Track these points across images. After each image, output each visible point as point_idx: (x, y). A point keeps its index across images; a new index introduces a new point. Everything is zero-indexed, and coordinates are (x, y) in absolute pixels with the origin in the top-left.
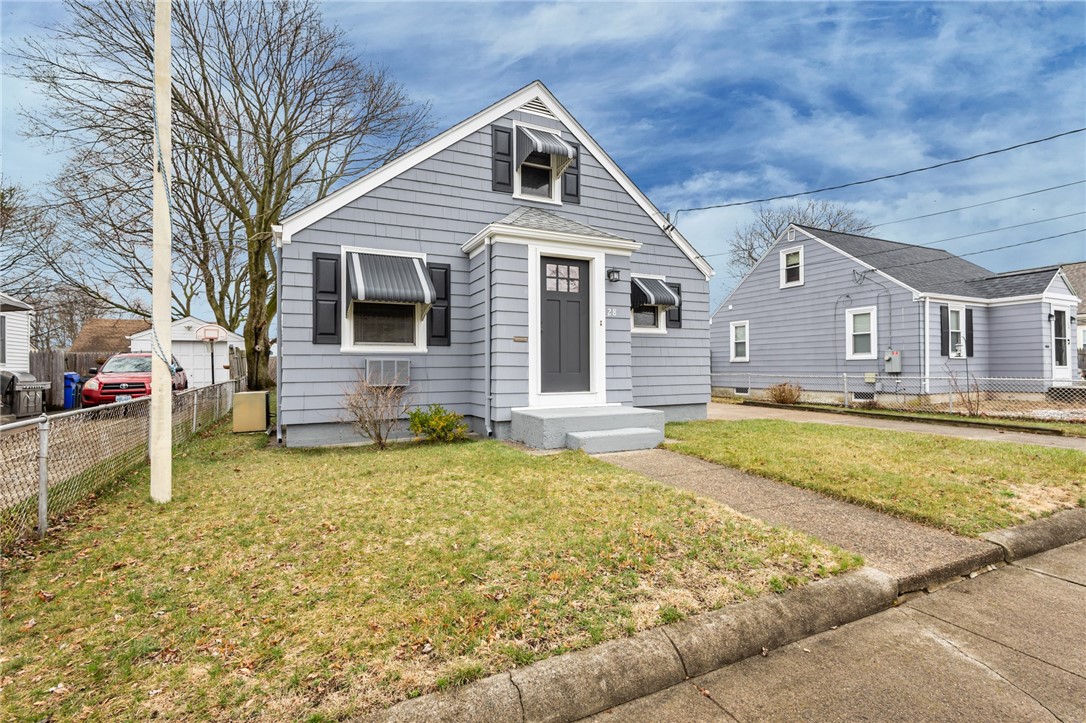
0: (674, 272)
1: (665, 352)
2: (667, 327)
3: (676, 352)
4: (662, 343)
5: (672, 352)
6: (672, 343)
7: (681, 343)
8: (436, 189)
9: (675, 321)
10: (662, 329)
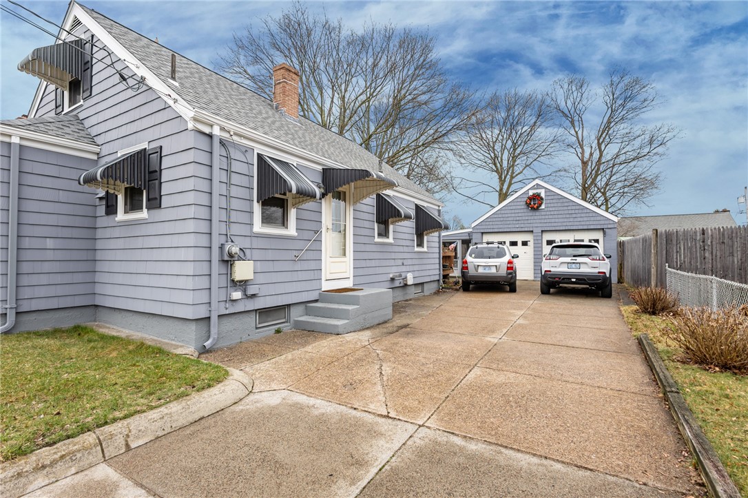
7: (161, 229)
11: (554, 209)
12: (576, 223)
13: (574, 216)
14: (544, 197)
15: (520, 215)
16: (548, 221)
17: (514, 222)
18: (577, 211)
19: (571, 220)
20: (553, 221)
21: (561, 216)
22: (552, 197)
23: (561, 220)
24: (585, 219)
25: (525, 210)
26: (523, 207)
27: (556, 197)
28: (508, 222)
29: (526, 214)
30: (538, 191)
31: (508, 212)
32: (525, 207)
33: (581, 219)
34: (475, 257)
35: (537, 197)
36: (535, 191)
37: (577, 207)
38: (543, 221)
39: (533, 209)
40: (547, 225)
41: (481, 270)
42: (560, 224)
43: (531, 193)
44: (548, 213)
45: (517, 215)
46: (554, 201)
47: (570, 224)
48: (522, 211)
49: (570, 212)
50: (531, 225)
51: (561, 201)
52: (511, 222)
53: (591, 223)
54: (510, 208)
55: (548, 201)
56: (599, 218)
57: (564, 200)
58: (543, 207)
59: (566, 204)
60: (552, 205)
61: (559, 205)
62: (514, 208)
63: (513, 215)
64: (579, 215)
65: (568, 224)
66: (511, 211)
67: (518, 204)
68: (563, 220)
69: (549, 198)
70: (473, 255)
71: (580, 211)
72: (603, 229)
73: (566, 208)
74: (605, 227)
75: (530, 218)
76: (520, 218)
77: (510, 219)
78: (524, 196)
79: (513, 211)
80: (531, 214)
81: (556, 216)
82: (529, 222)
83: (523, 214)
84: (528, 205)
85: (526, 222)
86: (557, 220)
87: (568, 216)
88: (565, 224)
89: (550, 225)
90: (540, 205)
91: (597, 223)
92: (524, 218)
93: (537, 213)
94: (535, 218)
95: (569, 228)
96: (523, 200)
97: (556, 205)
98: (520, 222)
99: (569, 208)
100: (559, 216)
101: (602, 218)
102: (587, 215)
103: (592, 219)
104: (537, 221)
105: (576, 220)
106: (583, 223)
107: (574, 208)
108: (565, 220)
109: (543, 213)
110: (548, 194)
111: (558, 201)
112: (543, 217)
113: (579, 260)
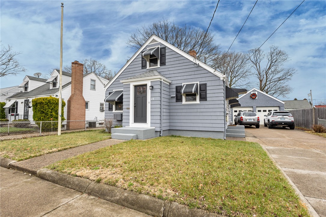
0: (204, 79)
1: (199, 110)
2: (200, 101)
3: (205, 110)
4: (198, 107)
5: (202, 110)
6: (203, 107)
7: (207, 106)
8: (130, 73)
9: (203, 98)
10: (198, 101)
11: (261, 99)
12: (269, 104)
13: (269, 101)
14: (257, 94)
15: (248, 101)
16: (259, 103)
17: (246, 103)
18: (269, 100)
19: (267, 103)
20: (261, 103)
21: (264, 101)
22: (260, 95)
23: (263, 103)
24: (273, 103)
25: (250, 99)
26: (249, 98)
27: (261, 95)
28: (243, 103)
29: (250, 100)
30: (255, 92)
31: (243, 99)
32: (250, 98)
33: (271, 103)
34: (245, 116)
35: (254, 95)
36: (254, 92)
37: (270, 98)
38: (257, 103)
39: (253, 99)
40: (258, 104)
41: (248, 120)
42: (263, 104)
43: (252, 93)
44: (258, 100)
45: (246, 101)
46: (261, 96)
47: (267, 104)
48: (249, 99)
49: (267, 100)
50: (252, 105)
51: (264, 96)
52: (244, 103)
53: (275, 104)
54: (244, 98)
55: (259, 96)
56: (277, 102)
57: (265, 96)
58: (257, 98)
59: (265, 97)
60: (260, 97)
61: (263, 97)
62: (246, 98)
63: (245, 101)
64: (270, 101)
65: (266, 104)
66: (244, 99)
67: (247, 97)
68: (264, 103)
69: (259, 95)
70: (245, 115)
71: (271, 100)
72: (279, 106)
73: (265, 99)
74: (280, 105)
75: (252, 102)
76: (248, 102)
77: (244, 102)
78: (249, 94)
79: (245, 99)
80: (252, 100)
81: (262, 102)
82: (251, 103)
83: (249, 101)
84: (251, 97)
85: (250, 103)
86: (262, 103)
87: (266, 101)
88: (265, 104)
89: (259, 104)
90: (256, 97)
91: (277, 104)
92: (249, 102)
93: (254, 100)
94: (254, 102)
95: (267, 106)
96: (249, 95)
97: (261, 97)
98: (248, 103)
99: (267, 99)
100: (263, 102)
101: (279, 102)
102: (273, 101)
103: (275, 103)
104: (255, 103)
105: (269, 103)
106: (272, 104)
107: (268, 99)
108: (265, 103)
109: (257, 100)
110: (259, 93)
111: (262, 96)
112: (257, 102)
113: (285, 117)
